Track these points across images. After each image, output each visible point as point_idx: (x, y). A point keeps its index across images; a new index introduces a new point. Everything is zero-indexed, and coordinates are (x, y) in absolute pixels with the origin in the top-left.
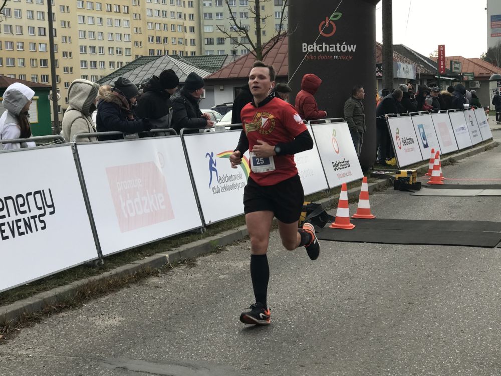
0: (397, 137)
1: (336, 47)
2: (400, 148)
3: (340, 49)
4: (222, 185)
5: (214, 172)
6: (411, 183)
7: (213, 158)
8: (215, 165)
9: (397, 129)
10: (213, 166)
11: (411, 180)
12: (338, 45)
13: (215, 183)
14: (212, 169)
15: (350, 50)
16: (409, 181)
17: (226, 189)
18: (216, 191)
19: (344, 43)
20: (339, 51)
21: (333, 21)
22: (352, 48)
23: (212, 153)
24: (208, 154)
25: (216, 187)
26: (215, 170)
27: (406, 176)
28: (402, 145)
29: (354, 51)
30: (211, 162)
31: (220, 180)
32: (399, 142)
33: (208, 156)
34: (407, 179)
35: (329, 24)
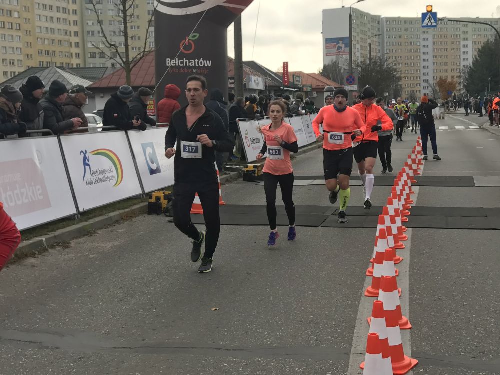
0: (247, 137)
1: (195, 62)
2: (249, 147)
3: (198, 64)
4: (95, 178)
5: (87, 168)
6: (257, 175)
7: (87, 155)
8: (89, 161)
9: (247, 131)
10: (87, 162)
11: (257, 172)
12: (197, 61)
13: (88, 176)
14: (86, 165)
15: (206, 65)
16: (255, 174)
17: (98, 181)
18: (89, 183)
19: (202, 59)
21: (192, 41)
22: (209, 64)
23: (86, 151)
24: (82, 152)
25: (90, 180)
26: (89, 165)
27: (253, 169)
28: (251, 144)
29: (210, 66)
30: (85, 158)
31: (93, 174)
32: (248, 141)
34: (254, 172)
35: (189, 43)
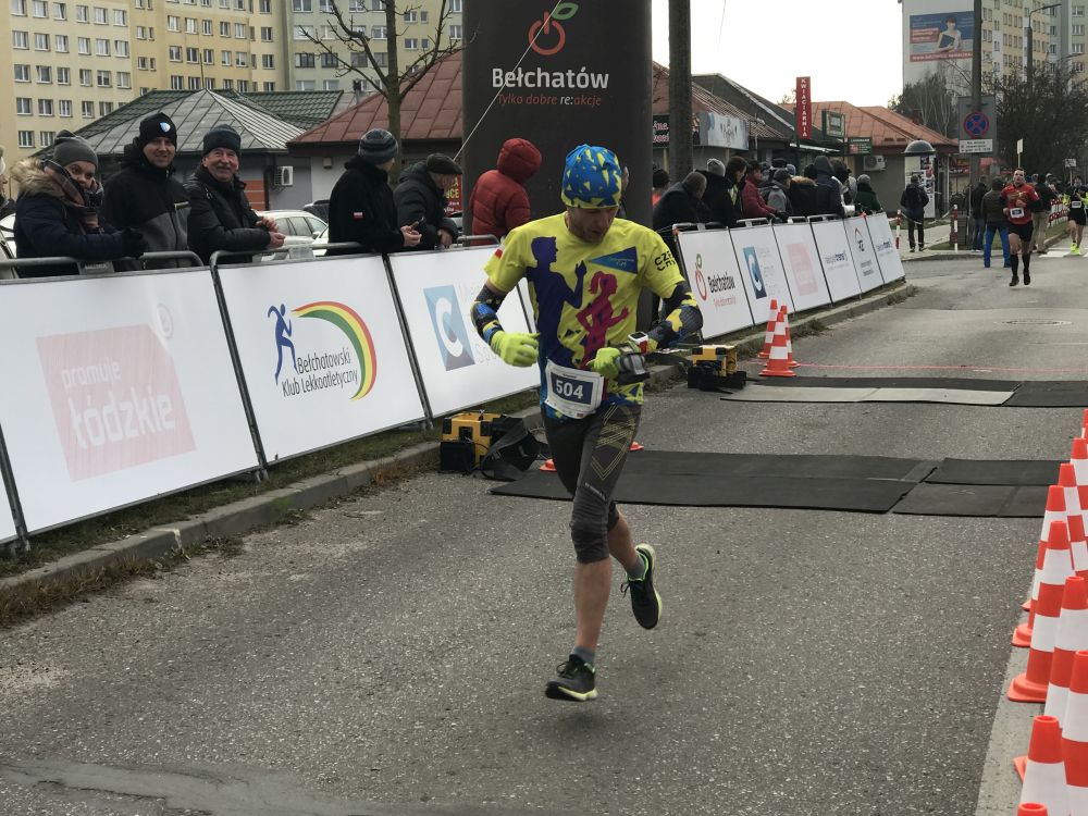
0: (698, 274)
1: (566, 78)
2: (704, 298)
3: (574, 81)
4: (305, 376)
5: (286, 350)
6: (725, 375)
7: (286, 318)
8: (289, 333)
9: (699, 256)
10: (285, 334)
11: (725, 367)
12: (570, 74)
13: (289, 371)
14: (282, 342)
15: (595, 86)
16: (721, 369)
17: (313, 385)
18: (291, 389)
19: (583, 69)
20: (571, 85)
21: (559, 21)
22: (601, 81)
23: (283, 308)
24: (273, 309)
25: (291, 382)
26: (289, 344)
27: (714, 357)
29: (604, 86)
30: (281, 326)
31: (300, 366)
32: (701, 284)
33: (273, 313)
34: (717, 364)
35: (552, 27)
